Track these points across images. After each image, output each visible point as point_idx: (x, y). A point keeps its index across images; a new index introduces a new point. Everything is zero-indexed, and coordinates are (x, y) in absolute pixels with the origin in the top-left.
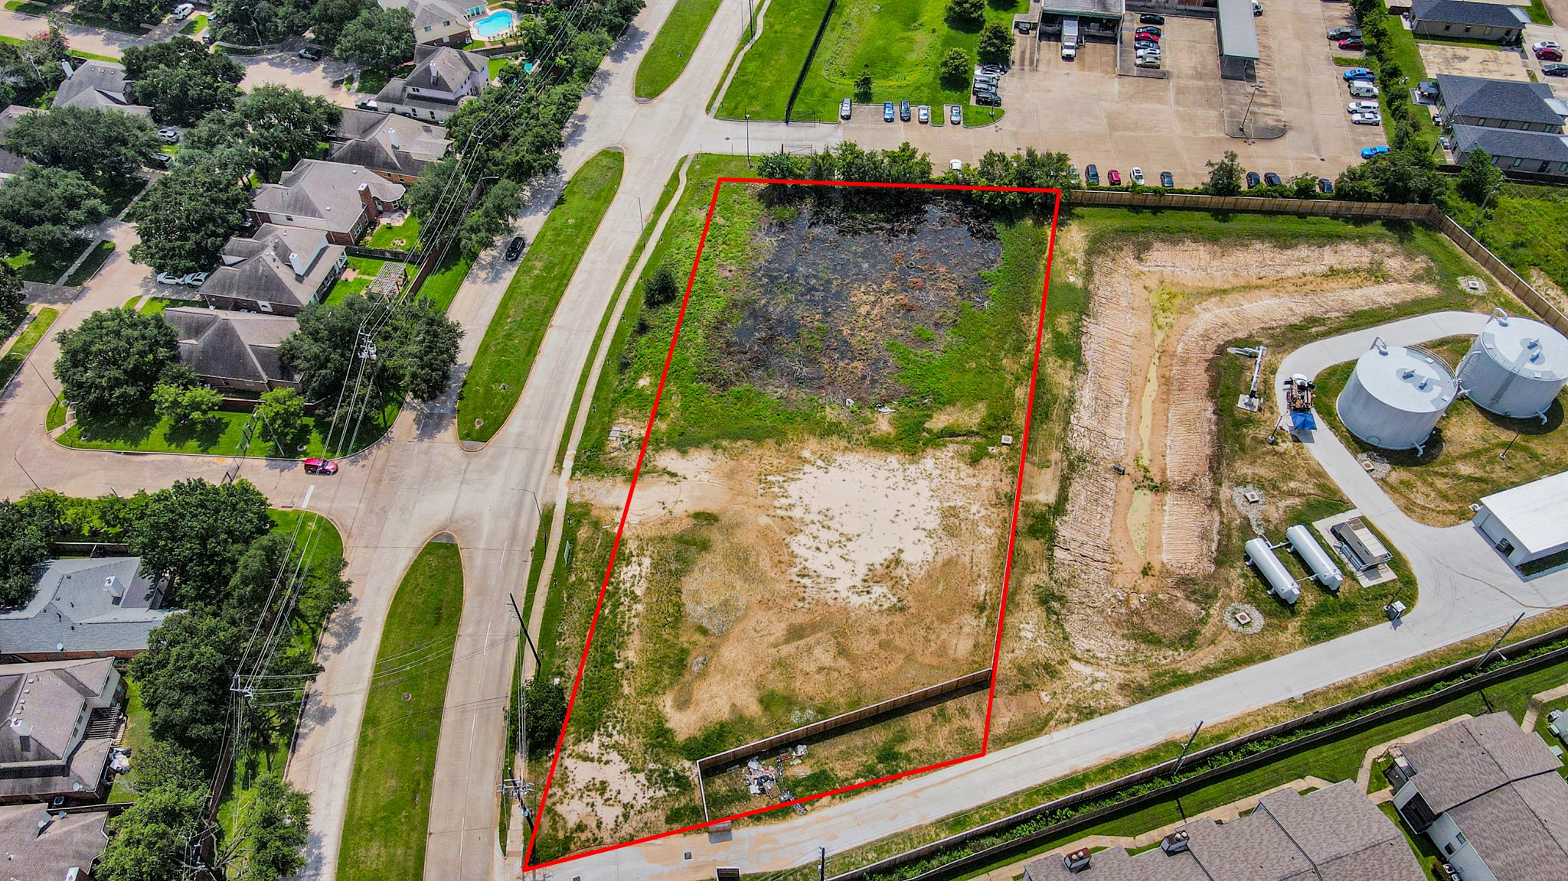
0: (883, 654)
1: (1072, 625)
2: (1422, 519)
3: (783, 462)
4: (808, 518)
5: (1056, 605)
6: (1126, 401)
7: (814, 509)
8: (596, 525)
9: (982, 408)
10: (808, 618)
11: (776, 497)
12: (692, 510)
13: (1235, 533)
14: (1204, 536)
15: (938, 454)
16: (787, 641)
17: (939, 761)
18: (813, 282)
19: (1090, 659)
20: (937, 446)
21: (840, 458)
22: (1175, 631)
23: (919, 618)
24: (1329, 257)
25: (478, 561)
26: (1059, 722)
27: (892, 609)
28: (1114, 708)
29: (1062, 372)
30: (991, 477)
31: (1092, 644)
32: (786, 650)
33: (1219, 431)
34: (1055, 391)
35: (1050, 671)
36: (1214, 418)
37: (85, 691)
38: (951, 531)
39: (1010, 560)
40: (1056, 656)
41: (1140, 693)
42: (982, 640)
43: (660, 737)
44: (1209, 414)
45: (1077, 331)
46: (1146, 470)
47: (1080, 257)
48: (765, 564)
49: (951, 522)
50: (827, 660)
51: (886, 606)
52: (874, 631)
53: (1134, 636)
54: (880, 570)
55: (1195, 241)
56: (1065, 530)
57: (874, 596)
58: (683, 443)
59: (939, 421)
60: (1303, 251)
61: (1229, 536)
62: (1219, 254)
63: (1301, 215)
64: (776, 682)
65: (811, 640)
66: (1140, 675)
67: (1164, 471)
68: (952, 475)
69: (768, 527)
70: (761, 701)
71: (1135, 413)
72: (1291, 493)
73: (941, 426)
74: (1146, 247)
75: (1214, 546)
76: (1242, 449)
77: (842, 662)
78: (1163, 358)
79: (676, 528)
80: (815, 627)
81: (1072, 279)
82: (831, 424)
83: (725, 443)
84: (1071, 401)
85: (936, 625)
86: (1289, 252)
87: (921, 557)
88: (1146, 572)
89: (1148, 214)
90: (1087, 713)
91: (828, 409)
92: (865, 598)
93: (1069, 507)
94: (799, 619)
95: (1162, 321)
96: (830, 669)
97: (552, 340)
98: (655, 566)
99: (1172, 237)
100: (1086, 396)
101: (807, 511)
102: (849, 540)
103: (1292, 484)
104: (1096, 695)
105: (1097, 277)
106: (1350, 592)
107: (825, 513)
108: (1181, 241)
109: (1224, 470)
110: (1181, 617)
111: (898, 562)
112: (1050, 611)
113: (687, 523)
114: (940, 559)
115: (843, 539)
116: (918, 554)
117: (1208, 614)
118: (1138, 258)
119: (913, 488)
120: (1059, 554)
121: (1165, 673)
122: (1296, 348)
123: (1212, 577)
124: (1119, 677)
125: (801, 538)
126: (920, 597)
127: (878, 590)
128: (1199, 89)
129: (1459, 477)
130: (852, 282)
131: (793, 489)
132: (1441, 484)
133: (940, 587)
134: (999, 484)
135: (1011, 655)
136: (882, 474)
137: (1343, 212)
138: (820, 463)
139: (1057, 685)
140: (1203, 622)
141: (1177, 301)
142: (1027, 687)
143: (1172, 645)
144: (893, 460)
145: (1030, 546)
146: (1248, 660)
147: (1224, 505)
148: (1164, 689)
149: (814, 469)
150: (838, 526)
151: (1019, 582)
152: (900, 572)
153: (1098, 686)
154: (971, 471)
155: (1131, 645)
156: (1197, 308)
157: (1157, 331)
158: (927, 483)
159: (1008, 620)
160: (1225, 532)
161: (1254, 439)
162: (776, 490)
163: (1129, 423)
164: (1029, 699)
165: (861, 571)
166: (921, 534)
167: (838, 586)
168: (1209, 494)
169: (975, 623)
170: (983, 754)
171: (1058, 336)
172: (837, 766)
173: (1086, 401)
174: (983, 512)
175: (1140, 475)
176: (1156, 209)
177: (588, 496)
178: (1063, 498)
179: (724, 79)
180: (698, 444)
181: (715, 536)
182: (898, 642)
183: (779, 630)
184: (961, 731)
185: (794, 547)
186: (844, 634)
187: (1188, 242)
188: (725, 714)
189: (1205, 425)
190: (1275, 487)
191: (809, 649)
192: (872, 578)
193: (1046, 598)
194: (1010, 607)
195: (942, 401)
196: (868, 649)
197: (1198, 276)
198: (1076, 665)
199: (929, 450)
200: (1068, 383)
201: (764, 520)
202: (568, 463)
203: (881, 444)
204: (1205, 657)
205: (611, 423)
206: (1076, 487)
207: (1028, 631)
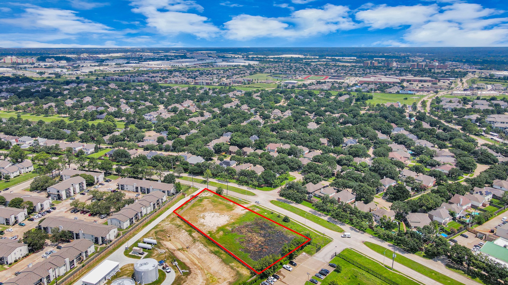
2: (129, 264)
5: (178, 226)
6: (198, 257)
14: (165, 245)
19: (167, 225)
20: (217, 230)
21: (227, 222)
22: (159, 233)
23: (194, 217)
27: (198, 215)
28: (160, 222)
29: (213, 249)
33: (177, 258)
34: (210, 246)
35: (172, 221)
38: (201, 224)
41: (158, 225)
43: (206, 198)
45: (219, 257)
47: (237, 270)
49: (203, 225)
53: (164, 230)
54: (204, 217)
56: (186, 233)
57: (201, 215)
59: (221, 233)
61: (161, 245)
65: (203, 209)
66: (159, 226)
67: (181, 252)
68: (210, 228)
70: (201, 204)
71: (195, 257)
72: (155, 256)
76: (170, 257)
78: (200, 269)
81: (233, 264)
82: (235, 224)
83: (244, 215)
84: (205, 246)
85: (191, 217)
88: (170, 240)
90: (163, 220)
91: (238, 225)
93: (189, 236)
94: (207, 210)
95: (209, 275)
98: (230, 205)
100: (205, 250)
102: (212, 217)
109: (170, 253)
114: (199, 222)
119: (213, 225)
120: (184, 231)
122: (175, 279)
124: (162, 225)
129: (125, 275)
130: (266, 239)
132: (128, 272)
133: (195, 220)
136: (219, 224)
139: (169, 221)
140: (155, 235)
143: (157, 231)
144: (220, 226)
145: (189, 229)
147: (166, 249)
148: (155, 227)
149: (228, 219)
150: (216, 217)
152: (202, 218)
153: (164, 223)
154: (208, 230)
155: (164, 229)
156: (205, 282)
157: (207, 272)
159: (182, 222)
161: (169, 259)
162: (229, 216)
164: (171, 218)
166: (204, 222)
167: (207, 214)
168: (170, 250)
170: (173, 212)
171: (221, 254)
172: (186, 205)
173: (204, 249)
175: (184, 250)
181: (228, 209)
182: (193, 214)
183: (207, 208)
186: (200, 211)
193: (180, 225)
196: (195, 212)
201: (226, 213)
206: (191, 239)
207: (178, 222)
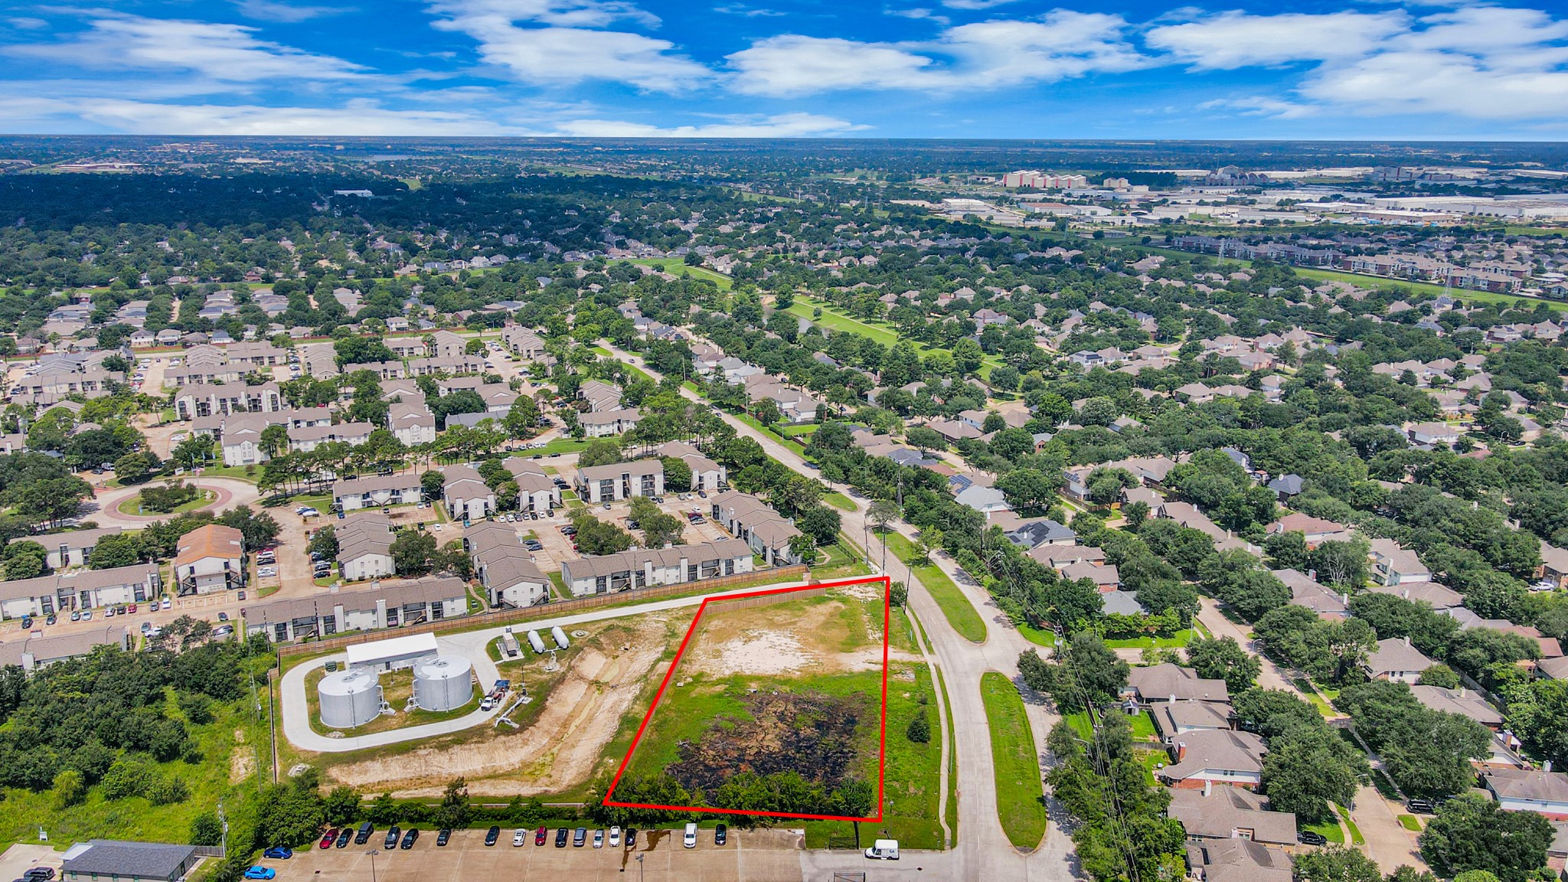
1: (663, 630)
3: (811, 670)
4: (793, 652)
5: (669, 634)
6: (595, 715)
7: (790, 655)
8: (903, 648)
9: (693, 695)
12: (855, 653)
13: (567, 655)
14: (582, 659)
15: (722, 676)
19: (657, 622)
20: (721, 679)
21: (779, 673)
22: (614, 631)
23: (735, 628)
27: (748, 629)
28: (652, 611)
29: (637, 711)
30: (693, 668)
31: (655, 625)
32: (796, 620)
33: (549, 691)
34: (645, 702)
35: (677, 618)
36: (549, 698)
38: (718, 651)
40: (673, 622)
41: (640, 615)
42: (707, 624)
43: (844, 601)
44: (550, 700)
45: (619, 732)
46: (598, 689)
48: (812, 639)
49: (718, 654)
50: (777, 618)
51: (751, 630)
52: (756, 624)
53: (634, 630)
54: (755, 639)
56: (657, 655)
58: (869, 673)
59: (720, 688)
61: (571, 654)
64: (799, 613)
65: (785, 621)
66: (637, 619)
67: (589, 688)
68: (715, 668)
69: (814, 649)
70: (804, 609)
72: (525, 669)
75: (580, 654)
76: (543, 684)
77: (771, 617)
78: (560, 737)
79: (861, 647)
80: (784, 624)
81: (611, 761)
82: (786, 684)
83: (846, 675)
84: (636, 700)
85: (728, 627)
88: (617, 656)
90: (666, 610)
91: (789, 690)
92: (761, 631)
94: (792, 626)
95: (549, 758)
96: (775, 616)
98: (866, 637)
100: (626, 705)
101: (794, 655)
102: (771, 646)
103: (523, 671)
104: (659, 614)
105: (591, 767)
109: (558, 677)
111: (746, 641)
112: (673, 631)
113: (856, 649)
114: (724, 643)
115: (774, 647)
116: (735, 643)
117: (596, 634)
118: (546, 791)
119: (737, 663)
120: (661, 649)
121: (625, 619)
122: (471, 728)
123: (587, 645)
124: (647, 618)
125: (796, 647)
126: (735, 633)
127: (756, 634)
130: (781, 751)
131: (803, 661)
133: (725, 636)
134: (689, 666)
136: (754, 668)
138: (790, 670)
140: (600, 633)
141: (530, 770)
143: (618, 626)
144: (748, 672)
146: (585, 623)
147: (566, 665)
148: (628, 617)
149: (793, 667)
150: (777, 650)
154: (704, 670)
155: (637, 627)
157: (555, 752)
158: (729, 665)
160: (572, 657)
161: (532, 688)
162: (812, 660)
163: (600, 705)
164: (687, 612)
165: (764, 638)
166: (733, 649)
167: (775, 634)
168: (571, 671)
169: (709, 627)
171: (630, 729)
173: (627, 703)
174: (700, 657)
175: (603, 686)
177: (912, 656)
178: (655, 664)
180: (861, 673)
181: (840, 646)
182: (745, 622)
183: (799, 624)
185: (798, 644)
186: (770, 623)
188: (819, 606)
189: (555, 696)
190: (533, 671)
191: (786, 619)
192: (759, 637)
193: (674, 634)
195: (719, 696)
196: (759, 621)
197: (504, 784)
198: (665, 619)
199: (727, 677)
201: (816, 651)
202: (931, 667)
203: (756, 677)
205: (916, 678)
206: (645, 671)
207: (684, 627)
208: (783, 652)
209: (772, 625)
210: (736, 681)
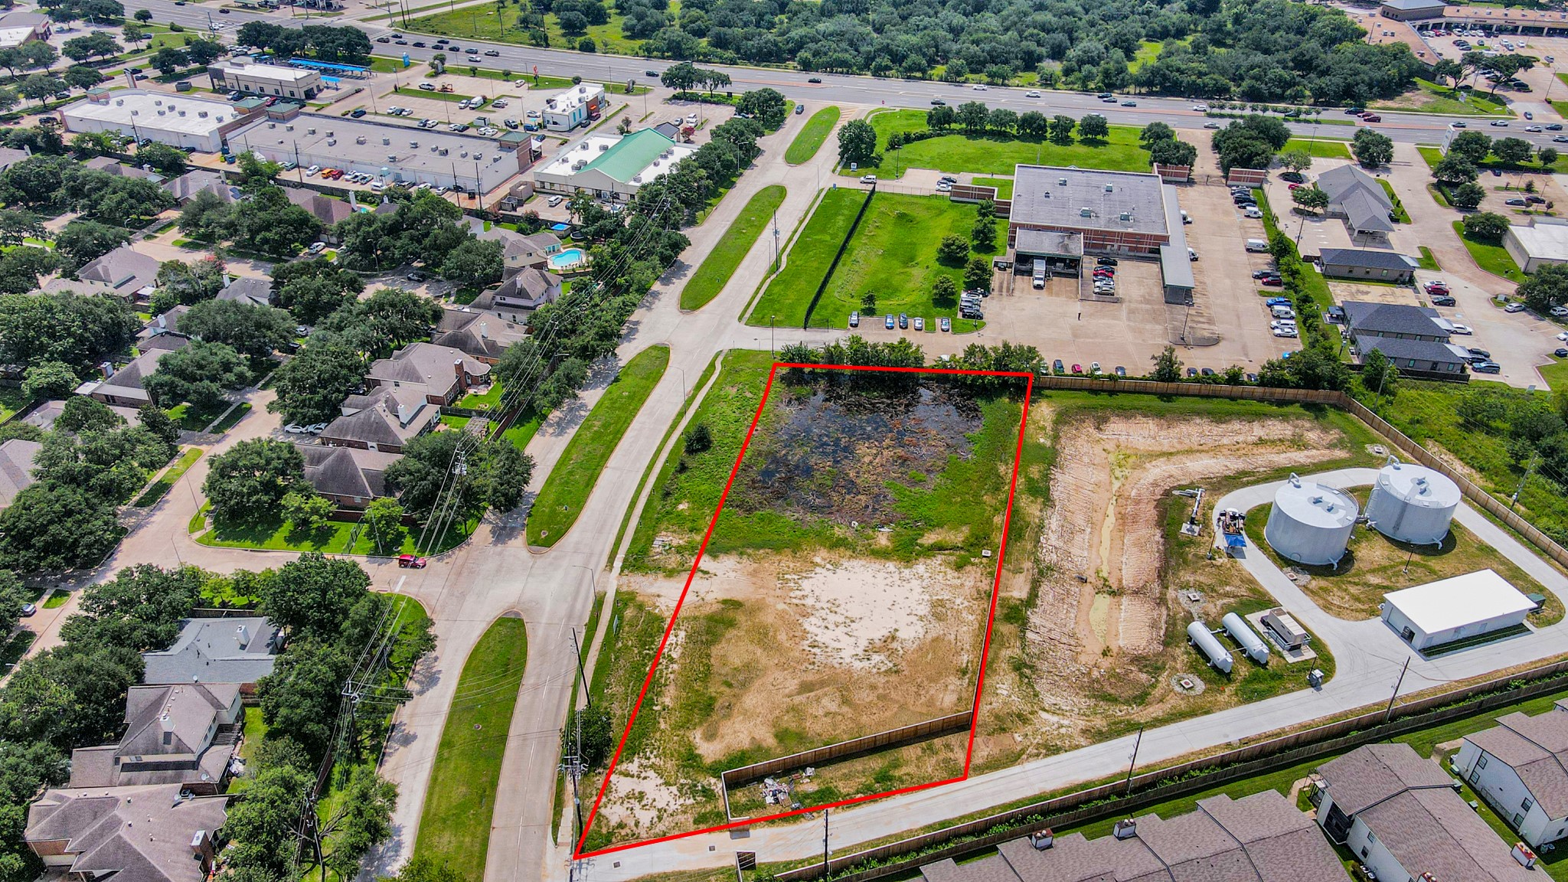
0: (880, 704)
1: (1041, 686)
2: (1338, 615)
3: (798, 565)
4: (818, 605)
5: (1027, 671)
6: (1088, 530)
7: (824, 599)
8: (640, 607)
9: (966, 530)
10: (817, 677)
11: (792, 590)
12: (722, 596)
13: (1179, 622)
14: (1154, 625)
15: (929, 561)
16: (799, 693)
17: (927, 782)
18: (825, 439)
19: (1056, 710)
20: (928, 557)
21: (846, 563)
22: (1128, 693)
23: (911, 678)
24: (1258, 430)
25: (540, 632)
26: (1030, 756)
27: (888, 672)
28: (1077, 747)
29: (1034, 506)
30: (974, 579)
31: (1058, 700)
32: (797, 699)
33: (1166, 549)
34: (1027, 519)
35: (1022, 719)
36: (1162, 540)
37: (217, 705)
38: (939, 617)
39: (988, 638)
40: (1027, 708)
41: (1098, 736)
42: (964, 695)
43: (690, 760)
44: (1158, 538)
45: (1046, 477)
46: (1106, 580)
47: (1049, 425)
48: (782, 637)
49: (939, 610)
50: (833, 707)
51: (883, 669)
52: (873, 687)
53: (1094, 697)
54: (878, 644)
55: (1145, 416)
56: (1035, 619)
57: (873, 662)
59: (930, 539)
60: (1236, 425)
61: (1174, 625)
62: (1165, 426)
63: (1233, 398)
64: (789, 722)
65: (820, 692)
66: (1099, 723)
67: (1120, 581)
68: (940, 577)
69: (784, 611)
70: (776, 736)
71: (1096, 540)
72: (1227, 595)
73: (931, 542)
74: (1105, 420)
75: (1162, 633)
76: (1185, 562)
77: (845, 709)
78: (1120, 500)
79: (707, 610)
80: (822, 684)
81: (1042, 440)
82: (839, 539)
83: (750, 551)
84: (1041, 527)
85: (926, 683)
86: (1224, 426)
87: (913, 634)
88: (1104, 654)
89: (1105, 396)
91: (836, 528)
92: (866, 663)
93: (1039, 602)
94: (810, 677)
95: (1118, 473)
96: (835, 714)
97: (607, 477)
98: (689, 637)
99: (1126, 413)
100: (1054, 523)
101: (818, 600)
102: (853, 621)
103: (1228, 588)
104: (1061, 737)
105: (1063, 441)
106: (1278, 666)
107: (833, 602)
108: (1133, 416)
109: (1170, 577)
110: (1135, 683)
111: (894, 638)
112: (1022, 675)
113: (716, 607)
114: (929, 637)
115: (848, 621)
116: (911, 633)
117: (1157, 681)
118: (1098, 428)
119: (907, 586)
120: (1030, 635)
121: (1121, 722)
122: (1229, 491)
123: (1161, 654)
124: (1082, 724)
125: (812, 619)
126: (910, 663)
127: (876, 658)
128: (1147, 310)
129: (1369, 585)
130: (858, 440)
131: (806, 584)
132: (1353, 590)
133: (930, 657)
134: (979, 584)
135: (989, 707)
136: (881, 575)
137: (1267, 396)
138: (828, 566)
139: (1029, 729)
140: (1153, 686)
141: (1131, 460)
142: (1003, 730)
143: (1127, 702)
144: (891, 566)
145: (1005, 629)
146: (1192, 714)
147: (1170, 603)
148: (1119, 734)
149: (824, 571)
150: (844, 612)
151: (996, 654)
152: (895, 645)
153: (1063, 731)
154: (956, 574)
155: (1092, 702)
156: (1148, 465)
157: (1114, 480)
158: (919, 582)
159: (987, 682)
160: (1172, 622)
161: (1195, 555)
162: (792, 585)
163: (1090, 546)
164: (1005, 740)
165: (863, 644)
166: (914, 619)
167: (842, 654)
168: (1158, 595)
169: (958, 683)
170: (964, 778)
171: (1030, 480)
172: (841, 784)
173: (1054, 526)
174: (966, 604)
175: (1100, 583)
176: (1112, 393)
177: (634, 587)
178: (1033, 595)
179: (753, 298)
181: (741, 618)
182: (893, 695)
183: (792, 685)
184: (946, 761)
185: (806, 626)
186: (848, 690)
187: (1139, 417)
188: (746, 744)
189: (1155, 546)
190: (1213, 590)
191: (818, 699)
192: (871, 649)
193: (1018, 667)
194: (989, 672)
195: (931, 524)
196: (868, 700)
197: (1148, 442)
198: (1044, 715)
199: (921, 560)
200: (1038, 513)
201: (781, 606)
202: (618, 564)
203: (882, 555)
204: (1155, 711)
205: (655, 535)
206: (1045, 588)
207: (1004, 689)
208: (834, 606)
209: (843, 685)
210: (906, 551)
